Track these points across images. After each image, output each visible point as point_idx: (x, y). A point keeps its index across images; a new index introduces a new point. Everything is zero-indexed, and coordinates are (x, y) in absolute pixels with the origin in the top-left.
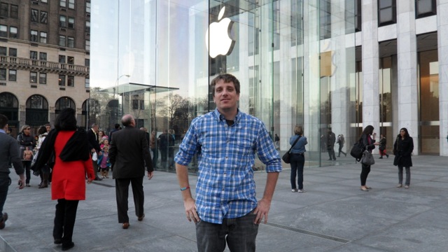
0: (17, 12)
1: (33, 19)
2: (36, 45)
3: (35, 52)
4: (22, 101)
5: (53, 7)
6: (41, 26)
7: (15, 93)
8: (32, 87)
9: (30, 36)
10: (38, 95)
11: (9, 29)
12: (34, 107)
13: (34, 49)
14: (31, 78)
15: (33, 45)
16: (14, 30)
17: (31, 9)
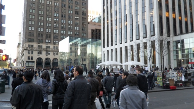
0: (50, 36)
1: (54, 38)
2: (55, 45)
3: (55, 47)
4: (52, 60)
5: (59, 34)
6: (56, 39)
7: (50, 58)
8: (54, 56)
9: (54, 42)
10: (55, 58)
11: (48, 41)
12: (55, 61)
13: (55, 46)
14: (54, 53)
15: (54, 45)
16: (49, 41)
17: (54, 35)
